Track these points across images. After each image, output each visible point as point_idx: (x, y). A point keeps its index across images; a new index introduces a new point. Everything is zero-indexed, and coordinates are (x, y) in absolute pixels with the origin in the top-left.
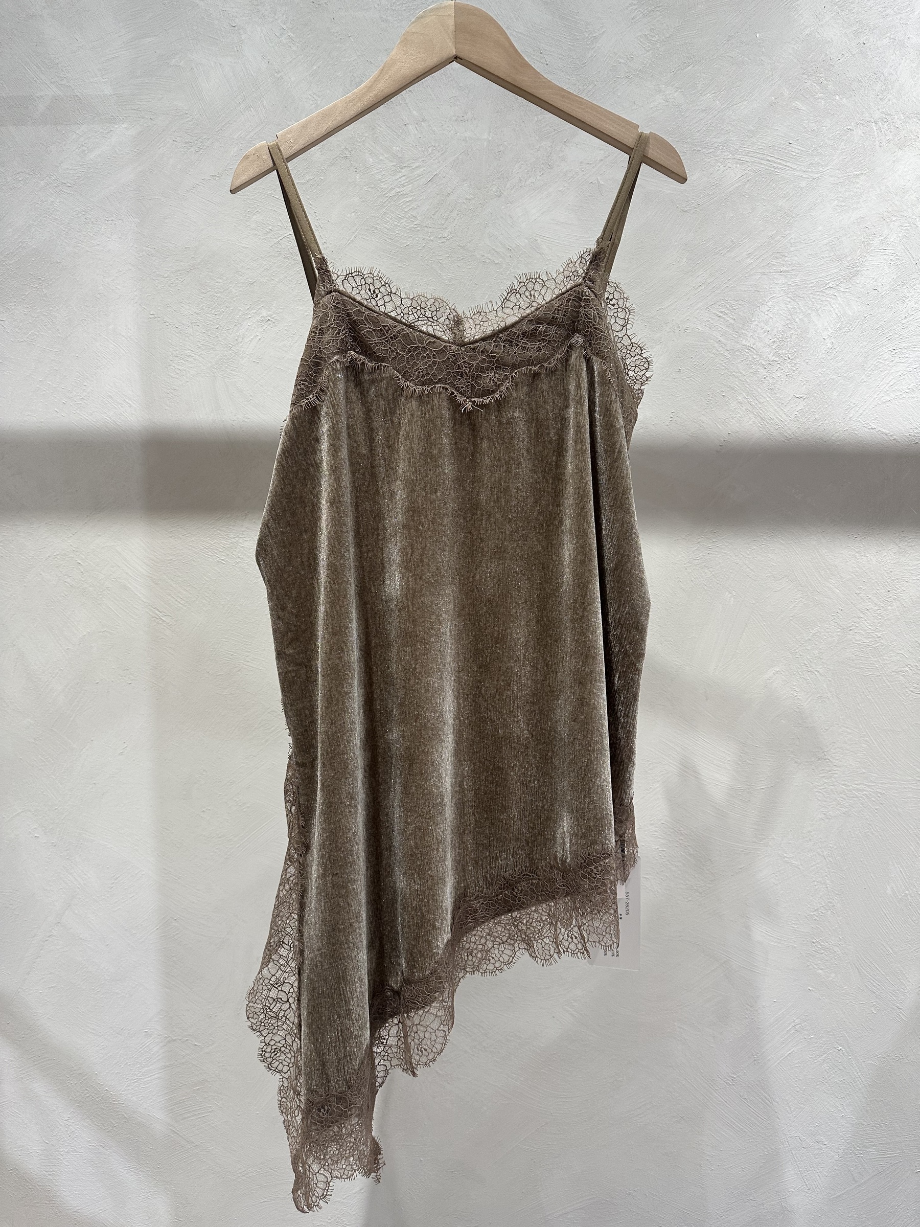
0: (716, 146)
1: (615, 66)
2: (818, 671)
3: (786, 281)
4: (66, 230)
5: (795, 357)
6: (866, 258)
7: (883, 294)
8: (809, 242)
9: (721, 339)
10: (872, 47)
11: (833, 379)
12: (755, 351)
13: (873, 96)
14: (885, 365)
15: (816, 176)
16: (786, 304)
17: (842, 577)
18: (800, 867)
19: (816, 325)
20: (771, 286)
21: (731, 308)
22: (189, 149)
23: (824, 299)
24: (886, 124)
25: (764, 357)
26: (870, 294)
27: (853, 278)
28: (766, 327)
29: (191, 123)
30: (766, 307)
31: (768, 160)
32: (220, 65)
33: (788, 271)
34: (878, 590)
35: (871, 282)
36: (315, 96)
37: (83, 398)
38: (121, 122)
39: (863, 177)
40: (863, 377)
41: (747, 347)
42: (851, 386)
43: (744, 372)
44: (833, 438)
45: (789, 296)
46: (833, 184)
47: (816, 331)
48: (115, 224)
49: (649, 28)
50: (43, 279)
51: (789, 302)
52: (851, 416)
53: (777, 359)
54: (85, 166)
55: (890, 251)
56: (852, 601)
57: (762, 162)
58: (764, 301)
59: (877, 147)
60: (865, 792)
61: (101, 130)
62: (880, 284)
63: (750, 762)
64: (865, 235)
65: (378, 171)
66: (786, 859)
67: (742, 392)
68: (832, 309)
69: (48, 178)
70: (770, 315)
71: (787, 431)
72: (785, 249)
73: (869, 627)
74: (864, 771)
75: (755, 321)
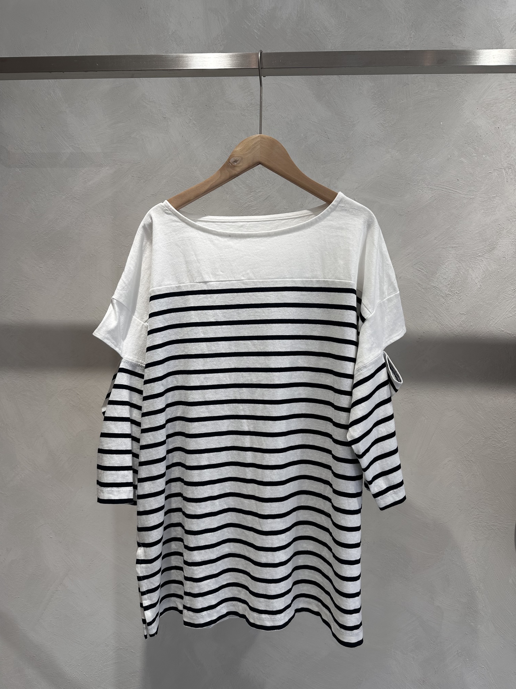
0: (418, 181)
1: (364, 139)
2: (472, 461)
3: (456, 252)
4: (76, 221)
5: (460, 292)
6: (499, 241)
7: (508, 259)
8: (468, 232)
9: (419, 282)
10: (503, 129)
11: (481, 304)
12: (438, 289)
13: (503, 155)
14: (509, 297)
15: (472, 197)
16: (456, 264)
17: (485, 410)
18: (461, 567)
19: (472, 276)
20: (447, 255)
21: (425, 266)
22: (140, 181)
23: (476, 262)
24: (510, 170)
25: (443, 292)
26: (501, 259)
27: (492, 251)
28: (444, 276)
29: (141, 167)
30: (445, 266)
31: (446, 189)
32: (157, 137)
33: (457, 247)
34: (505, 417)
35: (502, 253)
36: (206, 154)
37: (82, 308)
38: (105, 166)
39: (497, 198)
40: (497, 303)
41: (434, 287)
42: (490, 308)
43: (432, 300)
44: (481, 336)
45: (457, 260)
46: (481, 201)
47: (472, 279)
48: (101, 219)
49: (383, 120)
50: (63, 246)
51: (457, 263)
52: (491, 324)
53: (450, 293)
54: (86, 189)
55: (512, 237)
56: (491, 423)
57: (443, 189)
58: (443, 262)
59: (505, 182)
60: (497, 527)
61: (95, 170)
62: (506, 254)
63: (434, 509)
64: (498, 228)
65: (239, 193)
66: (454, 562)
67: (431, 311)
68: (480, 267)
69: (67, 194)
70: (446, 270)
71: (456, 331)
72: (455, 235)
73: (500, 437)
74: (497, 515)
75: (438, 273)
